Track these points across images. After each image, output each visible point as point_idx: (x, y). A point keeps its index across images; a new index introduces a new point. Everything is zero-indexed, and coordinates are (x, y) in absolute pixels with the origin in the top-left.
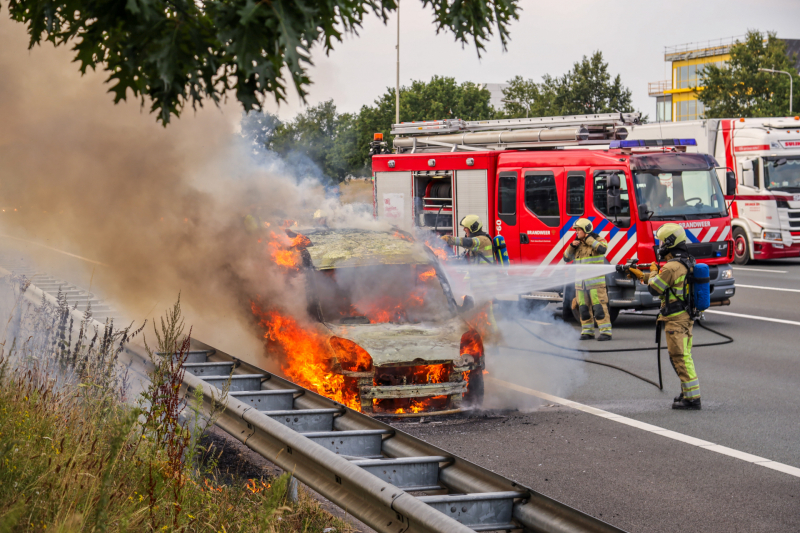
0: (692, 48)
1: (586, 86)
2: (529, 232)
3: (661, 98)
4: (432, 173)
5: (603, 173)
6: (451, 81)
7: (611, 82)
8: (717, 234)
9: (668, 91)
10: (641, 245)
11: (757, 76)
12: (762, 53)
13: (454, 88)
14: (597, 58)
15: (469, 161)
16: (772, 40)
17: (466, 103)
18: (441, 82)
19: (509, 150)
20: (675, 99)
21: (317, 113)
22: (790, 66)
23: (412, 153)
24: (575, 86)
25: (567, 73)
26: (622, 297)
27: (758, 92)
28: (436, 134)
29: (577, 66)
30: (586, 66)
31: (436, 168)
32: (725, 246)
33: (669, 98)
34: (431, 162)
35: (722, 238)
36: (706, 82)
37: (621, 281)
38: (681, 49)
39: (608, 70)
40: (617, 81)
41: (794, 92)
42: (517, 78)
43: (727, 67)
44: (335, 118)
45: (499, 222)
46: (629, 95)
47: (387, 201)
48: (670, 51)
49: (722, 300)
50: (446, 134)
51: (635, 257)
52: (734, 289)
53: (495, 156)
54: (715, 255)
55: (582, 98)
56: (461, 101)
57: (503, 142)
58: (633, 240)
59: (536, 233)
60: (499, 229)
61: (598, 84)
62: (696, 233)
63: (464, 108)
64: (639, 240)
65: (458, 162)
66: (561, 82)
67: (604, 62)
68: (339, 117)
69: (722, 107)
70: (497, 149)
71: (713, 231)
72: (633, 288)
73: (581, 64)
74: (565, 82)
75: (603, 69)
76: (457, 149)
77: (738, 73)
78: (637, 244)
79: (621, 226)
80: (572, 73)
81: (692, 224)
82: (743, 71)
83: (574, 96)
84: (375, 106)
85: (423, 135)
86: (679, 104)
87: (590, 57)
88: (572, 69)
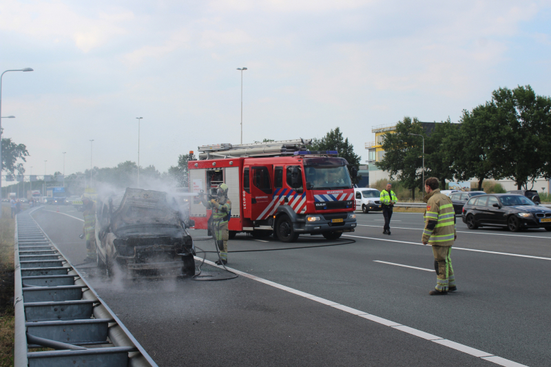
0: (384, 127)
1: (332, 143)
2: (257, 198)
3: (370, 150)
4: (214, 169)
5: (291, 167)
7: (344, 141)
8: (347, 197)
9: (374, 146)
10: (308, 202)
11: (408, 137)
12: (411, 127)
14: (337, 130)
15: (230, 163)
16: (415, 120)
19: (250, 157)
20: (377, 149)
22: (423, 133)
23: (207, 160)
24: (327, 143)
25: (324, 137)
26: (300, 228)
27: (410, 144)
28: (219, 151)
29: (328, 134)
30: (332, 133)
31: (216, 166)
32: (351, 203)
33: (374, 149)
34: (213, 164)
35: (349, 199)
36: (385, 140)
37: (299, 220)
38: (379, 127)
39: (342, 136)
40: (347, 140)
41: (425, 144)
43: (395, 133)
45: (244, 192)
46: (352, 147)
47: (194, 183)
48: (375, 128)
49: (351, 229)
50: (223, 150)
51: (305, 208)
52: (356, 224)
53: (242, 161)
54: (345, 207)
57: (248, 153)
58: (304, 199)
59: (260, 197)
60: (244, 195)
61: (338, 142)
62: (336, 196)
64: (307, 199)
65: (225, 164)
66: (321, 141)
67: (340, 132)
69: (393, 152)
70: (245, 157)
71: (344, 195)
72: (304, 223)
73: (330, 133)
74: (323, 141)
75: (340, 135)
76: (227, 158)
77: (400, 136)
78: (306, 201)
79: (299, 192)
81: (334, 192)
82: (402, 135)
83: (327, 147)
85: (213, 151)
86: (379, 152)
87: (334, 130)
88: (326, 135)
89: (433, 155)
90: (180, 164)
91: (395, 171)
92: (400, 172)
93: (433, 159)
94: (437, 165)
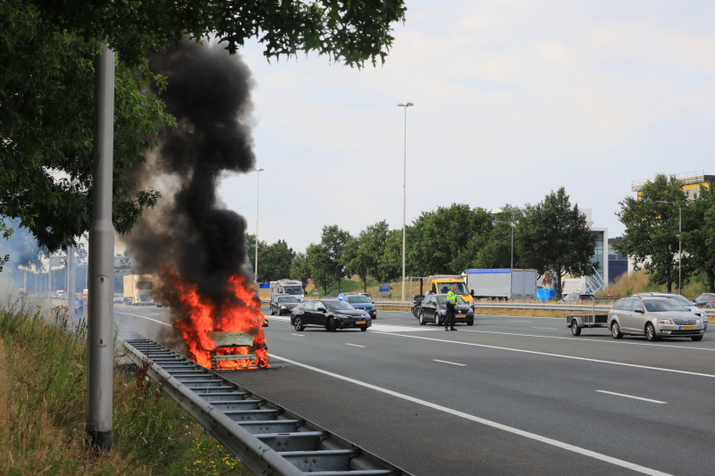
1: (554, 211)
6: (467, 207)
7: (572, 209)
12: (667, 189)
13: (469, 211)
14: (562, 192)
17: (476, 223)
18: (458, 208)
21: (375, 230)
24: (545, 211)
25: (540, 202)
29: (547, 197)
30: (553, 197)
38: (643, 182)
39: (570, 200)
40: (576, 208)
41: (682, 217)
42: (507, 205)
43: (640, 199)
44: (388, 233)
46: (584, 218)
48: (636, 184)
55: (550, 220)
56: (472, 221)
61: (562, 209)
63: (475, 226)
66: (536, 209)
67: (567, 194)
68: (390, 232)
69: (636, 228)
73: (549, 195)
74: (538, 208)
75: (567, 199)
77: (647, 203)
80: (544, 202)
83: (544, 218)
84: (412, 225)
87: (556, 192)
88: (544, 199)
89: (692, 234)
90: (325, 240)
91: (643, 257)
92: (649, 259)
93: (693, 239)
94: (699, 248)
